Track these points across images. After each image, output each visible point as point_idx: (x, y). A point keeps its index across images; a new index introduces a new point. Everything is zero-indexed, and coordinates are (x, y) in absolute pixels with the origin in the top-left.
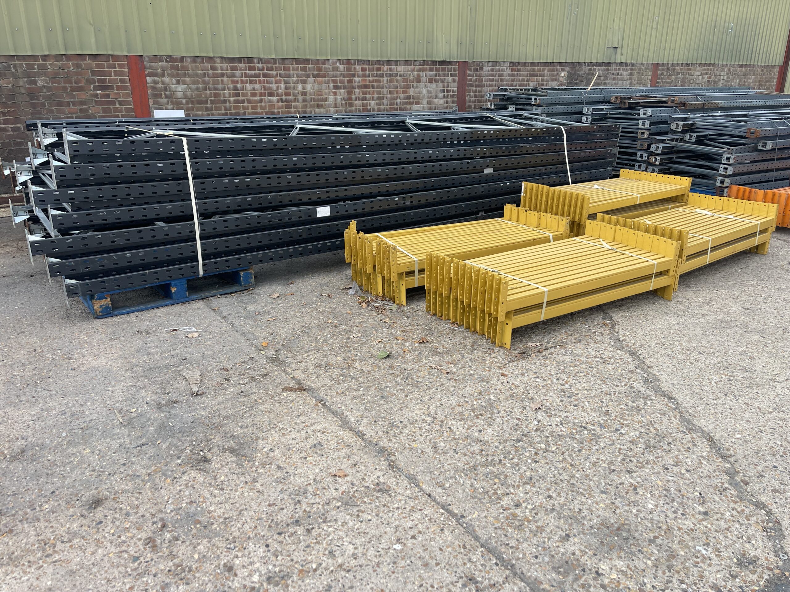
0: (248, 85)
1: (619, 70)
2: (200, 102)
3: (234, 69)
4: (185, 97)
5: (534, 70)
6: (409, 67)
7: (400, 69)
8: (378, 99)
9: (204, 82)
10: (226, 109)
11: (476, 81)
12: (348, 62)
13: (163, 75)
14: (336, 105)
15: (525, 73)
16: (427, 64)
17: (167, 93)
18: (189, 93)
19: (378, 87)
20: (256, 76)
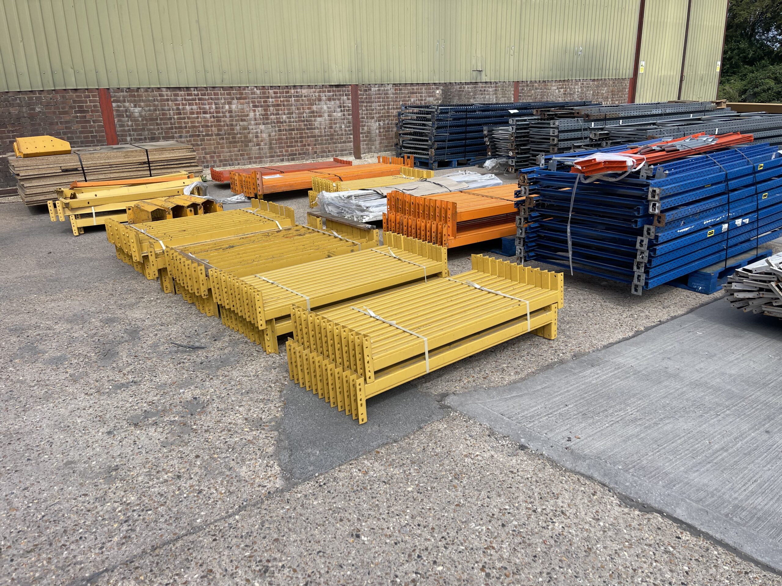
0: (187, 107)
1: (485, 87)
2: (152, 120)
3: (176, 95)
4: (141, 116)
5: (413, 89)
6: (312, 90)
7: (305, 91)
8: (288, 114)
9: (154, 105)
10: (171, 124)
11: (366, 98)
13: (124, 101)
14: (255, 119)
15: (407, 92)
16: (326, 88)
17: (127, 113)
18: (143, 113)
19: (288, 105)
20: (193, 100)
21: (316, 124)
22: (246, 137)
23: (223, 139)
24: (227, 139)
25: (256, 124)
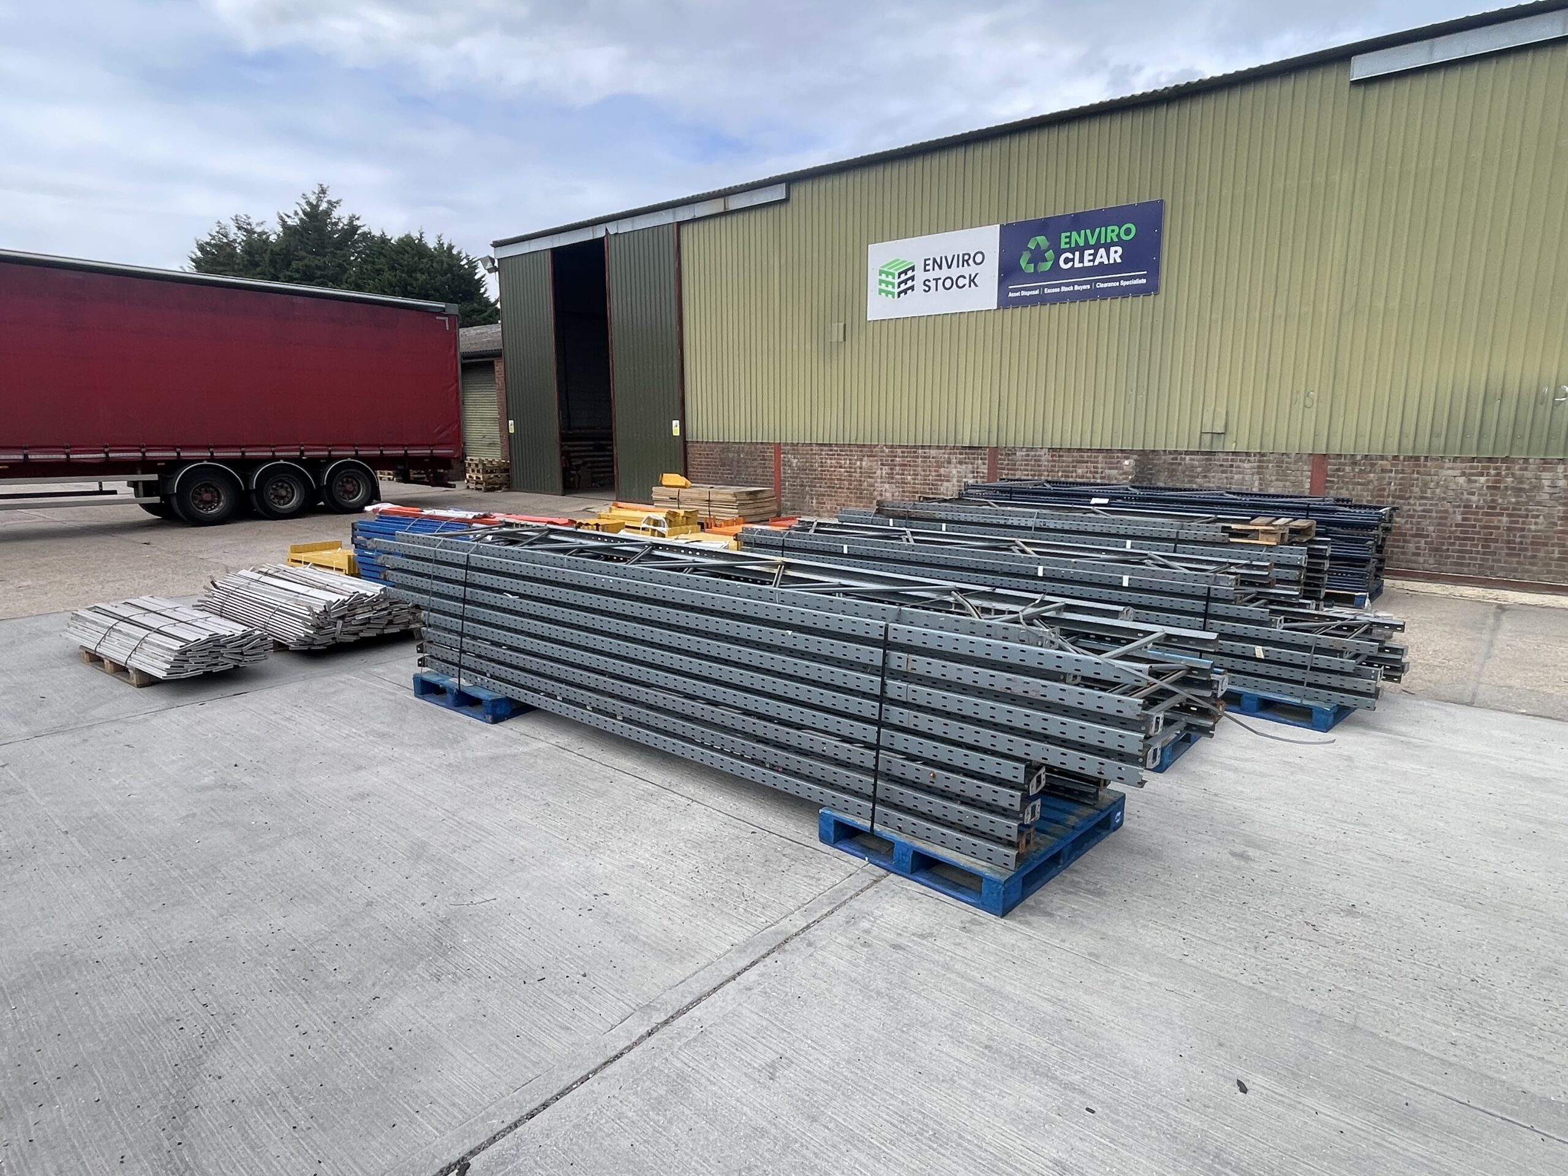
0: (828, 461)
1: (1233, 460)
2: (803, 470)
3: (822, 450)
4: (797, 466)
7: (933, 452)
8: (914, 475)
9: (806, 458)
12: (892, 447)
13: (788, 454)
14: (881, 478)
17: (789, 464)
18: (799, 464)
19: (914, 466)
20: (834, 455)
21: (942, 489)
22: (871, 494)
23: (851, 493)
24: (856, 493)
25: (882, 482)
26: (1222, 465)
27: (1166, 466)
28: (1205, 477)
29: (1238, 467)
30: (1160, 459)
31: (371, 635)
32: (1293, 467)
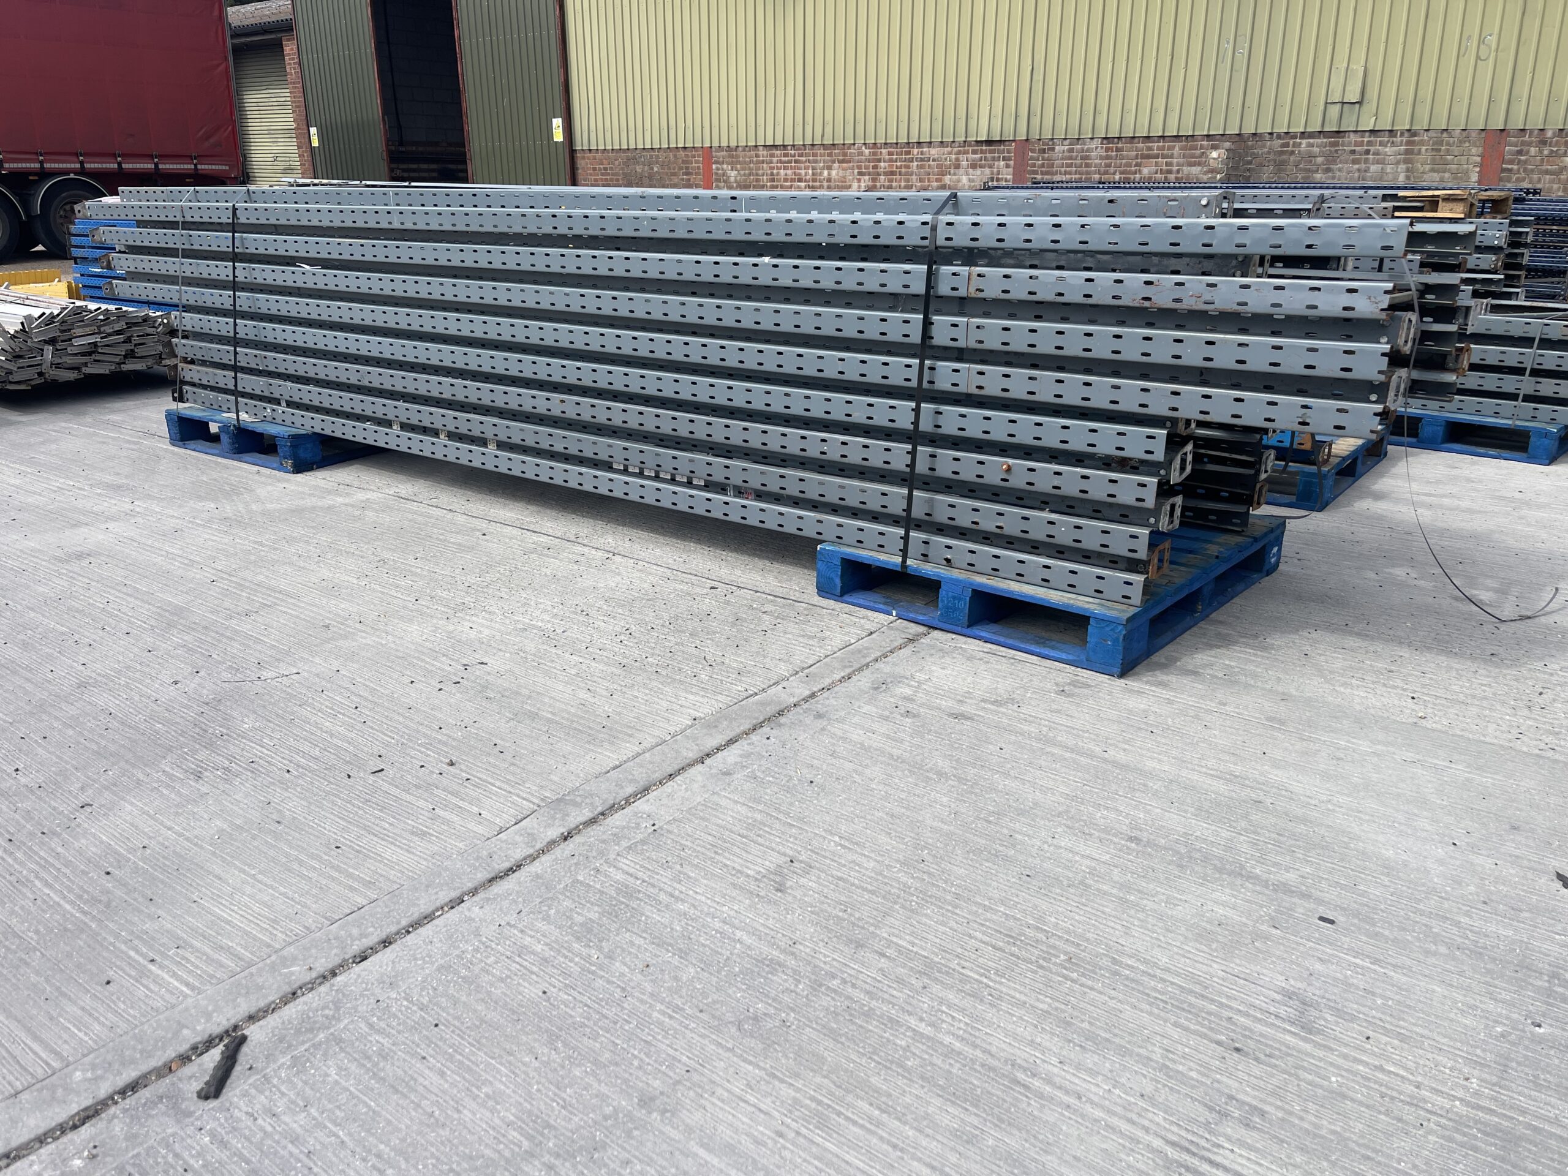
0: (782, 171)
1: (1369, 143)
5: (1150, 149)
6: (946, 149)
7: (934, 152)
11: (1043, 166)
12: (874, 146)
13: (723, 163)
15: (1133, 153)
16: (970, 146)
26: (1353, 152)
27: (1272, 156)
28: (1328, 170)
29: (1377, 153)
30: (1264, 146)
31: (102, 371)
32: (1456, 150)
